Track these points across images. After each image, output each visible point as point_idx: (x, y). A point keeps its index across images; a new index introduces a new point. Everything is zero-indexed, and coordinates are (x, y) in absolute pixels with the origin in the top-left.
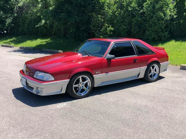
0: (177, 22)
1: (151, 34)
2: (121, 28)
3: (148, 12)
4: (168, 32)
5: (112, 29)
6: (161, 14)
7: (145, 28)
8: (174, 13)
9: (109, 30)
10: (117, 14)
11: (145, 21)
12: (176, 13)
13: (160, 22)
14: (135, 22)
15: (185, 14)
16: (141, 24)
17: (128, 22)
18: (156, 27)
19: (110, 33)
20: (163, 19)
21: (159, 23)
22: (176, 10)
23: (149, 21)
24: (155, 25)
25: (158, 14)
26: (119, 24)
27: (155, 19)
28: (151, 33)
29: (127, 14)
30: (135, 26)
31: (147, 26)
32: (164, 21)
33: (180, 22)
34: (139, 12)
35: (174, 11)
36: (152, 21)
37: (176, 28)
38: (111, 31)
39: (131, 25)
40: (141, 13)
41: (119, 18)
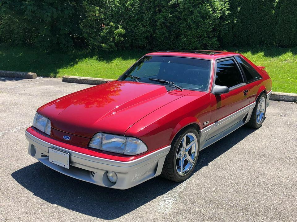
0: (230, 21)
1: (190, 41)
2: (137, 31)
3: (185, 4)
4: (216, 39)
5: (123, 31)
6: (208, 7)
7: (179, 31)
8: (225, 7)
9: (117, 34)
10: (129, 5)
11: (179, 18)
12: (228, 7)
13: (206, 21)
14: (162, 20)
15: (239, 8)
16: (172, 24)
17: (149, 20)
18: (199, 29)
19: (119, 38)
20: (210, 17)
21: (205, 23)
22: (228, 3)
23: (186, 20)
24: (198, 27)
25: (203, 8)
26: (133, 22)
27: (197, 17)
28: (191, 39)
29: (147, 7)
30: (161, 27)
31: (183, 27)
32: (212, 20)
33: (233, 22)
34: (169, 4)
35: (225, 4)
36: (192, 19)
37: (227, 32)
38: (120, 35)
39: (155, 26)
40: (171, 5)
41: (132, 12)
